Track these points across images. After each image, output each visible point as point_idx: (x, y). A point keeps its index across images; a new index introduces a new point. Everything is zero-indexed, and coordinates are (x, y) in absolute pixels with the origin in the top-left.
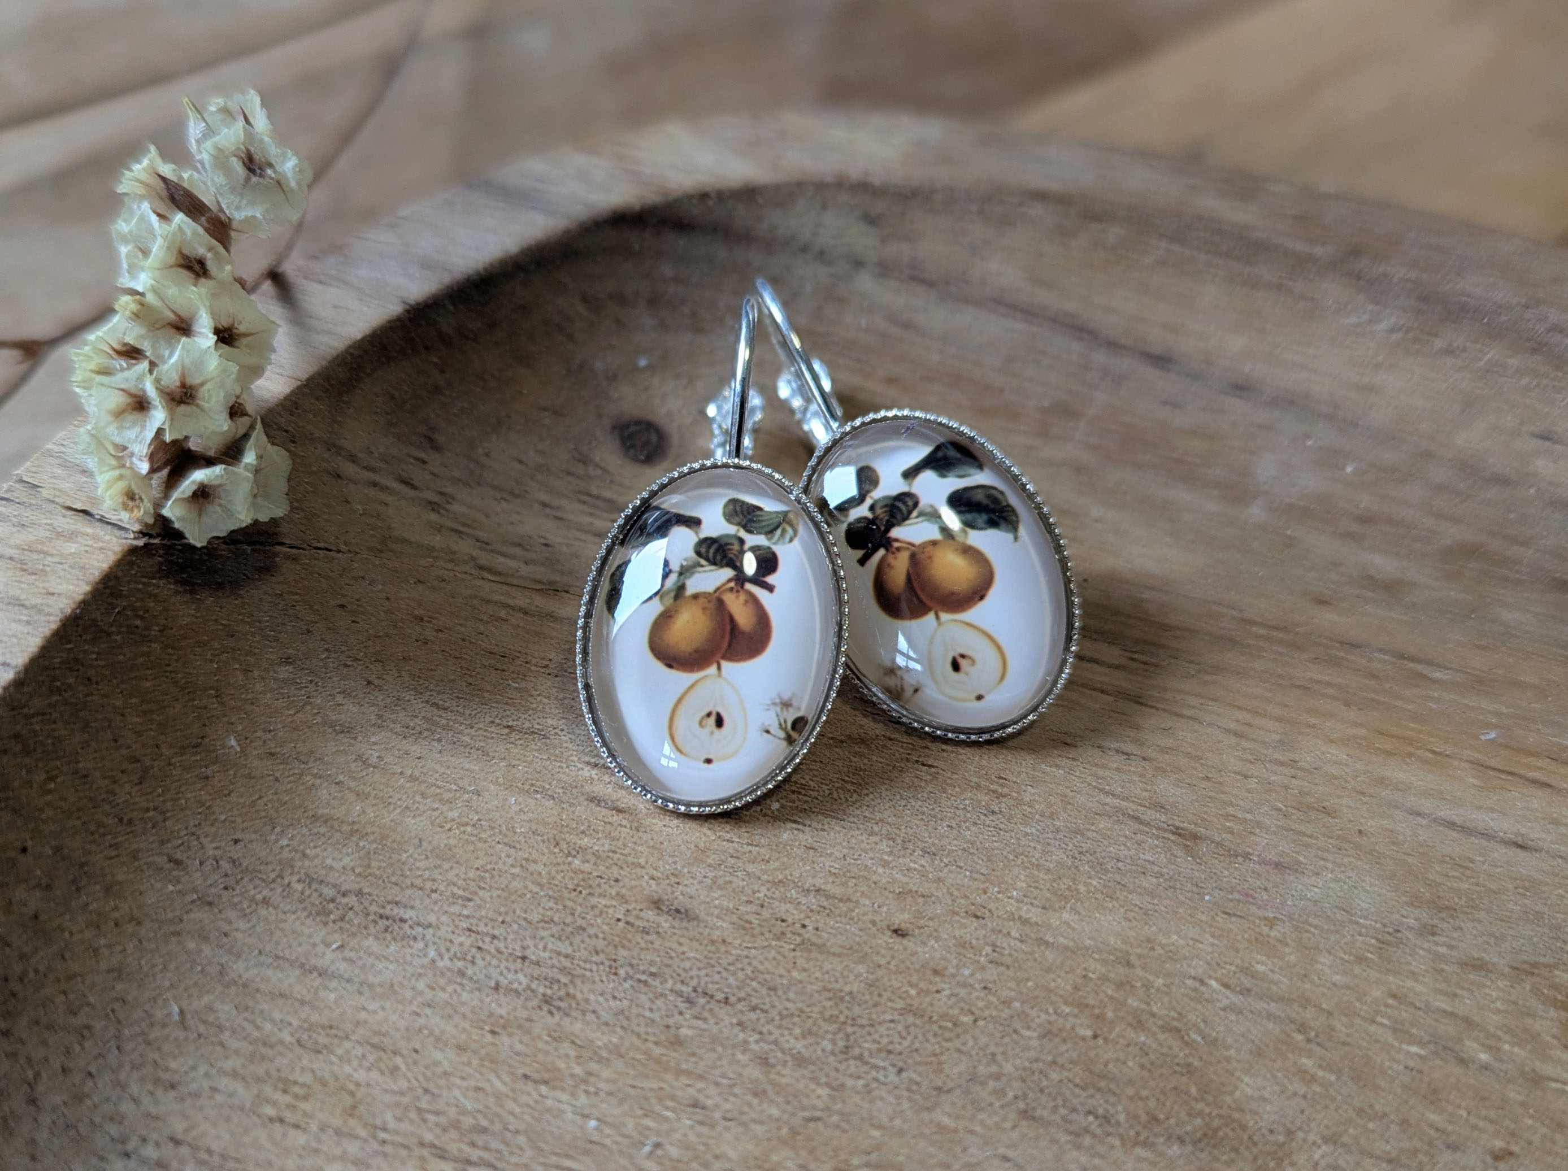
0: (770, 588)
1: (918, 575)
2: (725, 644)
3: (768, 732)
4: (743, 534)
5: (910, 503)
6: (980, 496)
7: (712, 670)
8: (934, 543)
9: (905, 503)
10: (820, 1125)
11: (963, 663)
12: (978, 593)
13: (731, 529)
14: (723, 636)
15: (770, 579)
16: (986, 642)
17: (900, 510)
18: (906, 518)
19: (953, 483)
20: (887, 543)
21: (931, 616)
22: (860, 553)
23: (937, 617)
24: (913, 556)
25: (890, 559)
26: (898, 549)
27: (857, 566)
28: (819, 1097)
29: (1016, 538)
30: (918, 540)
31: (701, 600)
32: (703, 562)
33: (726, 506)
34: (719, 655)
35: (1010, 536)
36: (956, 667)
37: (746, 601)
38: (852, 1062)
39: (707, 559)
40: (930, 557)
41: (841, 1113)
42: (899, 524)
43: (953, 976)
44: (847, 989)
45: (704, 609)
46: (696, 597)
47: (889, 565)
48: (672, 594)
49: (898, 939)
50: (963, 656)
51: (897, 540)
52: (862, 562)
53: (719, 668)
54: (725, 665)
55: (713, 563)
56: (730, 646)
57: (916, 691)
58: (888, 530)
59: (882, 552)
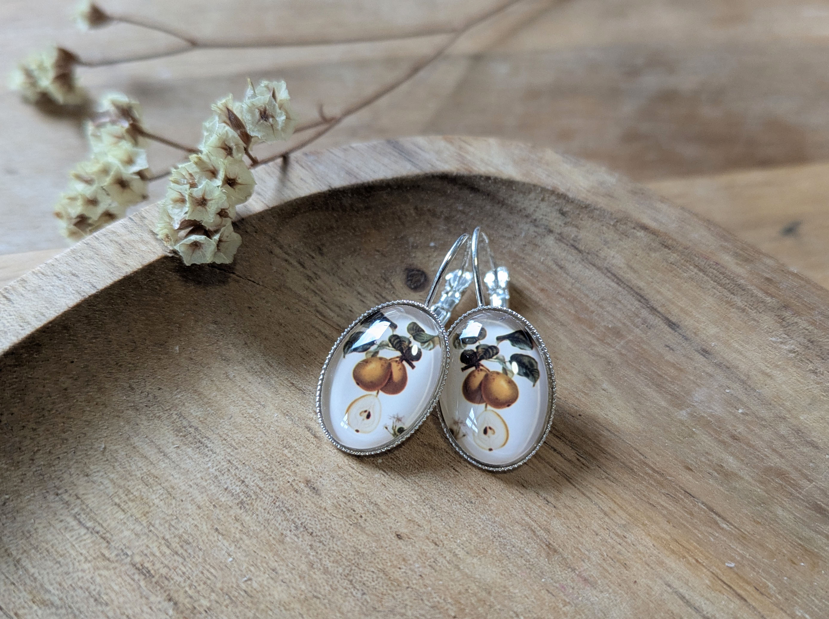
0: (413, 367)
1: (485, 386)
2: (384, 384)
3: (386, 428)
4: (412, 339)
5: (495, 352)
6: (526, 361)
7: (375, 393)
8: (498, 373)
9: (493, 351)
10: (318, 601)
11: (489, 431)
12: (508, 403)
13: (408, 335)
14: (384, 380)
15: (414, 363)
16: (503, 426)
17: (489, 353)
18: (491, 357)
19: (517, 350)
20: (478, 366)
21: (483, 405)
22: (464, 365)
23: (486, 407)
24: (486, 376)
25: (476, 373)
26: (481, 370)
27: (460, 371)
28: (325, 589)
29: (534, 386)
30: (491, 370)
31: (383, 361)
32: (390, 345)
33: (410, 324)
34: (380, 387)
35: (532, 384)
36: (485, 432)
37: (400, 369)
38: (347, 581)
39: (392, 344)
40: (494, 379)
41: (329, 600)
42: (486, 359)
43: (411, 564)
44: (363, 550)
45: (382, 365)
46: (381, 359)
47: (474, 376)
48: (372, 354)
49: (396, 538)
50: (490, 428)
51: (482, 366)
52: (463, 369)
53: (378, 393)
54: (381, 393)
55: (394, 347)
56: (386, 385)
57: (464, 436)
58: (480, 360)
59: (473, 368)
